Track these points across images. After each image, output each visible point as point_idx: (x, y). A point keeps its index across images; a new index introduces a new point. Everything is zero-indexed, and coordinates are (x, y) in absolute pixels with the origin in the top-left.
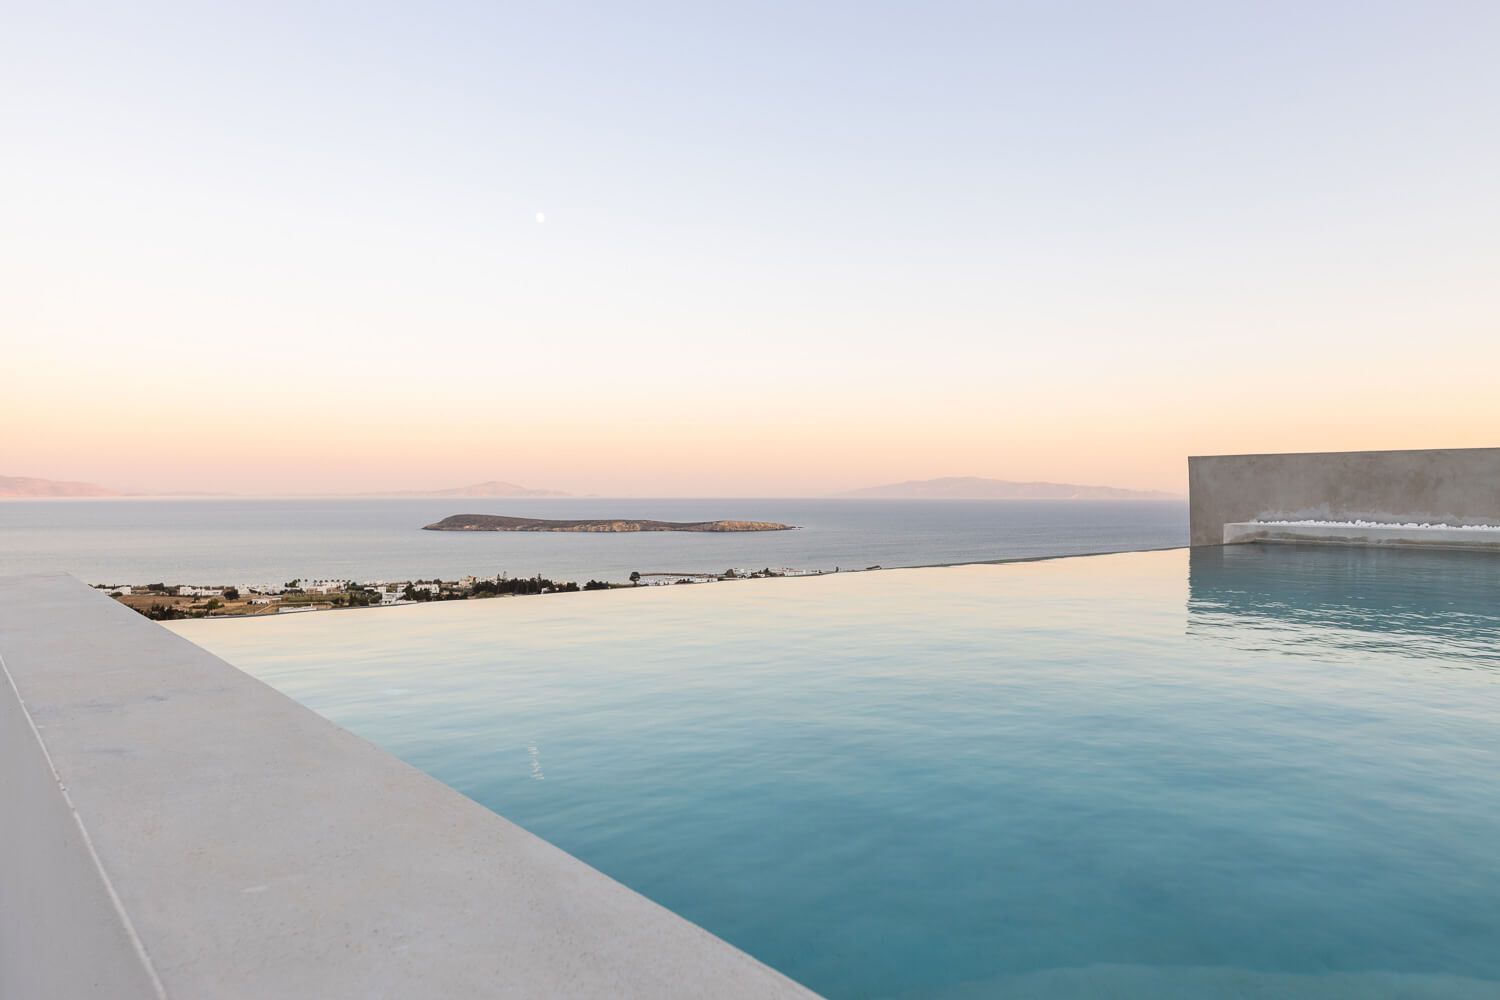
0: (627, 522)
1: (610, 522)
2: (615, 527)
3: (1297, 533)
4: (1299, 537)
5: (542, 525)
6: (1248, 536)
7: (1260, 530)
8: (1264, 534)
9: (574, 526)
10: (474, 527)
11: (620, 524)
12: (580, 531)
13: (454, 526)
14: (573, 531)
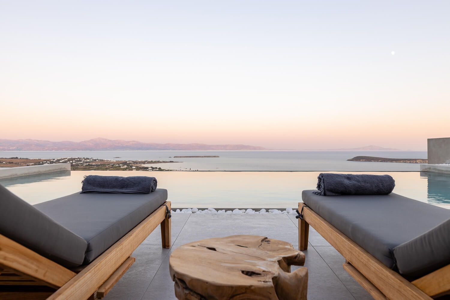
0: (423, 160)
1: (416, 160)
2: (417, 161)
3: (439, 168)
4: (439, 170)
5: (388, 160)
6: (426, 169)
7: (429, 167)
8: (430, 168)
9: (400, 161)
10: (364, 160)
11: (420, 160)
12: (403, 162)
13: (357, 160)
14: (400, 162)
